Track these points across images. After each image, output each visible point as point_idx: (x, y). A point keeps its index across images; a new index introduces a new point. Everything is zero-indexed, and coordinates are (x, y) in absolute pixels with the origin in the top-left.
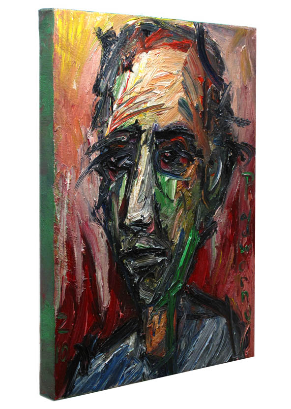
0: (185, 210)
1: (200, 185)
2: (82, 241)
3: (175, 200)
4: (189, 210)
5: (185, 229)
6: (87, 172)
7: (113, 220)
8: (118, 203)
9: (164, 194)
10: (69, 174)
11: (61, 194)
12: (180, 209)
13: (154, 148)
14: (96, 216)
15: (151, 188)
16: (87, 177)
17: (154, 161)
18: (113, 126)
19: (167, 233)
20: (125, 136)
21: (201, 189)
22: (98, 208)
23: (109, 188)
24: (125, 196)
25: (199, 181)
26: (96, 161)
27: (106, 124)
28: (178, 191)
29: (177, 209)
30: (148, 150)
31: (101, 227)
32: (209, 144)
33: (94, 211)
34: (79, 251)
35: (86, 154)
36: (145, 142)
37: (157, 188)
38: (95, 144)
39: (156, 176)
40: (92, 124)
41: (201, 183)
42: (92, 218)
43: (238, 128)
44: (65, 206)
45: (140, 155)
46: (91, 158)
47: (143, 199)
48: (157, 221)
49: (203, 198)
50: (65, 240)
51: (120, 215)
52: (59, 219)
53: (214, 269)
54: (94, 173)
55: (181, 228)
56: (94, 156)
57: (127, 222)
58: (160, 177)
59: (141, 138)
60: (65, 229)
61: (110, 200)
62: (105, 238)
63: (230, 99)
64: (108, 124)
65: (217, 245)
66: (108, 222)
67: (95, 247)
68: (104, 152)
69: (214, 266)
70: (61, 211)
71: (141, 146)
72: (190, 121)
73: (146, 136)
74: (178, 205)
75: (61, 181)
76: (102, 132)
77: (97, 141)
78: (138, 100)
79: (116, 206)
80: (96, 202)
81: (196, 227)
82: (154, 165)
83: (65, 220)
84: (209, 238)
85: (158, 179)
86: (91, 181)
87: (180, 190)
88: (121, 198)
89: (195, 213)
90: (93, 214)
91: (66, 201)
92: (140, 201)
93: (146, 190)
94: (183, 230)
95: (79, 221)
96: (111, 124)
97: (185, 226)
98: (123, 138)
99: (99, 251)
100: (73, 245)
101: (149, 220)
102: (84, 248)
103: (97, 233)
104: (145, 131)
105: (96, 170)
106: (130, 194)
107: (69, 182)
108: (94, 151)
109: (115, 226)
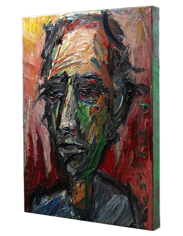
0: (96, 124)
1: (107, 110)
2: (36, 135)
3: (90, 118)
4: (99, 125)
5: (96, 136)
6: (39, 99)
7: (53, 126)
8: (55, 117)
9: (83, 114)
10: (30, 99)
11: (26, 109)
12: (93, 123)
13: (76, 87)
14: (43, 122)
15: (74, 110)
16: (39, 102)
17: (76, 94)
18: (52, 75)
19: (85, 137)
20: (59, 80)
21: (108, 112)
22: (44, 118)
23: (50, 108)
24: (59, 113)
25: (106, 107)
26: (43, 93)
27: (48, 74)
28: (91, 112)
29: (91, 123)
30: (72, 88)
31: (46, 128)
32: (113, 84)
33: (42, 120)
34: (35, 139)
35: (38, 90)
36: (71, 83)
37: (78, 110)
38: (42, 84)
39: (77, 103)
40: (41, 74)
41: (107, 108)
42: (41, 123)
43: (135, 74)
44: (28, 115)
45: (68, 90)
46: (41, 91)
47: (70, 115)
48: (79, 129)
49: (109, 118)
50: (28, 133)
51: (56, 123)
52: (25, 122)
53: (119, 163)
54: (42, 99)
55: (94, 135)
56: (42, 91)
57: (61, 127)
58: (80, 104)
59: (68, 81)
60: (28, 127)
61: (51, 115)
62: (49, 134)
63: (129, 56)
64: (49, 74)
65: (120, 149)
66: (50, 126)
67: (43, 138)
68: (47, 88)
69: (118, 162)
70: (26, 118)
71: (68, 86)
72: (99, 70)
73: (71, 80)
74: (92, 121)
75: (26, 103)
76: (46, 78)
77: (44, 83)
78: (66, 60)
79: (54, 118)
80: (43, 115)
81: (104, 135)
82: (76, 97)
83: (28, 123)
84: (114, 144)
85: (79, 105)
86: (41, 103)
87: (93, 112)
88: (57, 114)
89: (104, 126)
90: (42, 121)
91: (28, 113)
92: (67, 116)
93: (71, 110)
94: (95, 136)
95: (35, 124)
96: (51, 74)
97: (96, 134)
98: (58, 81)
99: (45, 141)
100: (32, 136)
101: (73, 127)
102: (37, 138)
103: (44, 132)
104: (70, 77)
105: (43, 98)
106: (62, 112)
107: (29, 104)
108: (42, 88)
109: (54, 129)
